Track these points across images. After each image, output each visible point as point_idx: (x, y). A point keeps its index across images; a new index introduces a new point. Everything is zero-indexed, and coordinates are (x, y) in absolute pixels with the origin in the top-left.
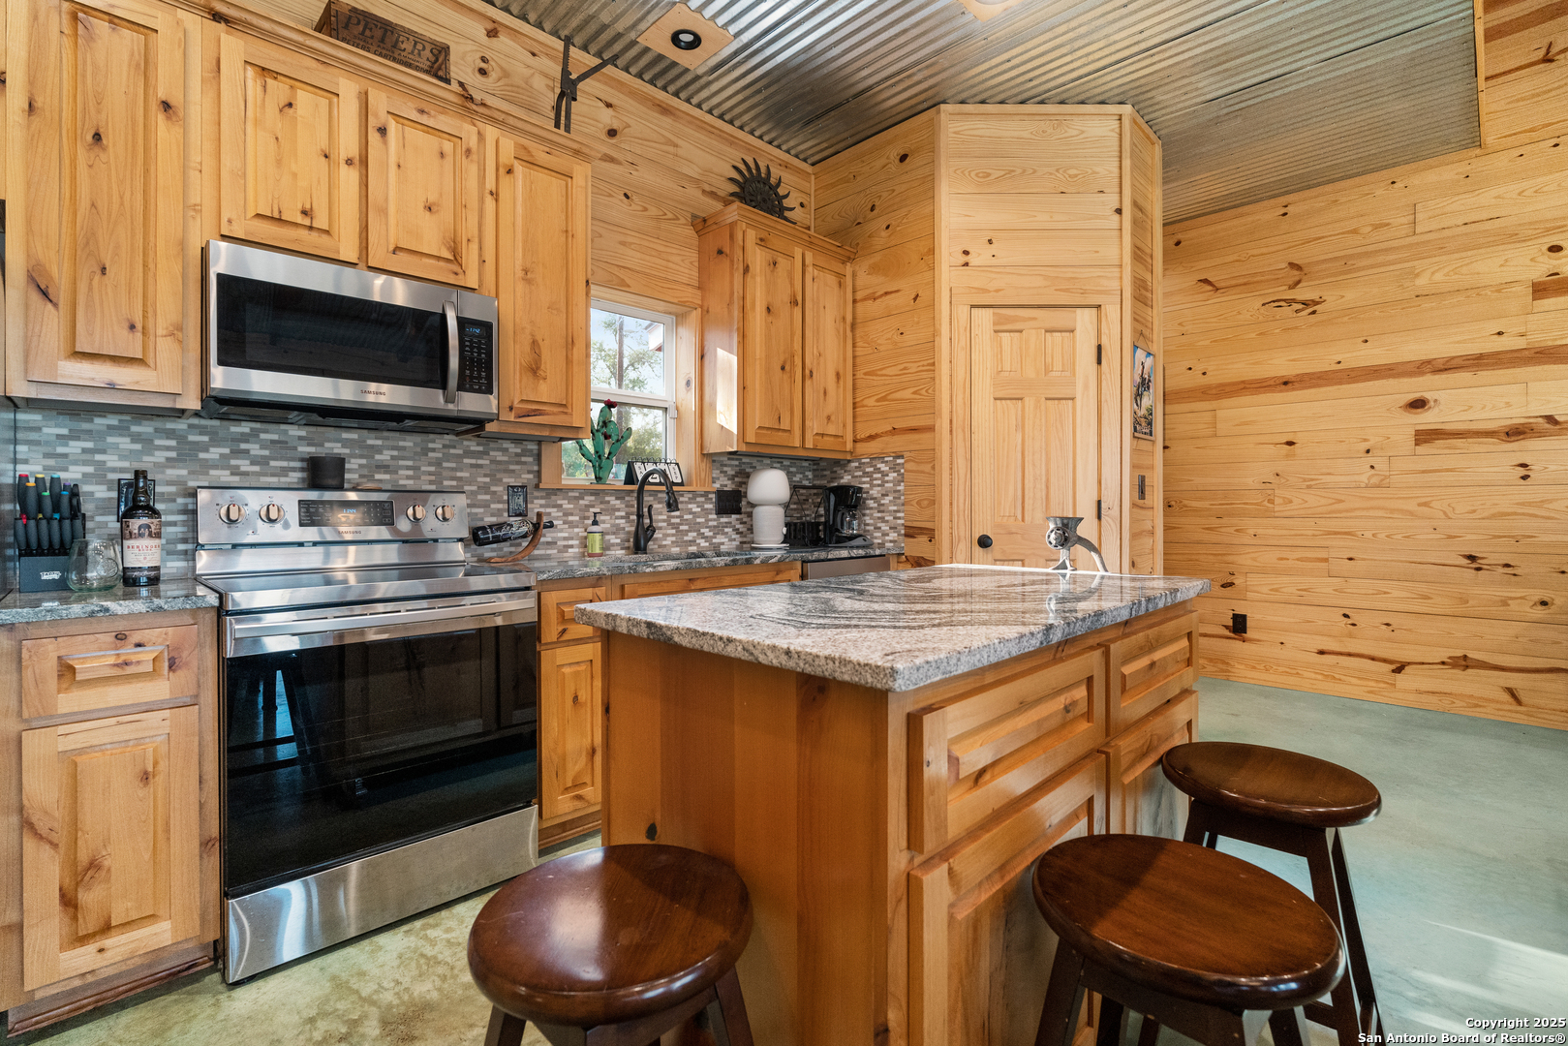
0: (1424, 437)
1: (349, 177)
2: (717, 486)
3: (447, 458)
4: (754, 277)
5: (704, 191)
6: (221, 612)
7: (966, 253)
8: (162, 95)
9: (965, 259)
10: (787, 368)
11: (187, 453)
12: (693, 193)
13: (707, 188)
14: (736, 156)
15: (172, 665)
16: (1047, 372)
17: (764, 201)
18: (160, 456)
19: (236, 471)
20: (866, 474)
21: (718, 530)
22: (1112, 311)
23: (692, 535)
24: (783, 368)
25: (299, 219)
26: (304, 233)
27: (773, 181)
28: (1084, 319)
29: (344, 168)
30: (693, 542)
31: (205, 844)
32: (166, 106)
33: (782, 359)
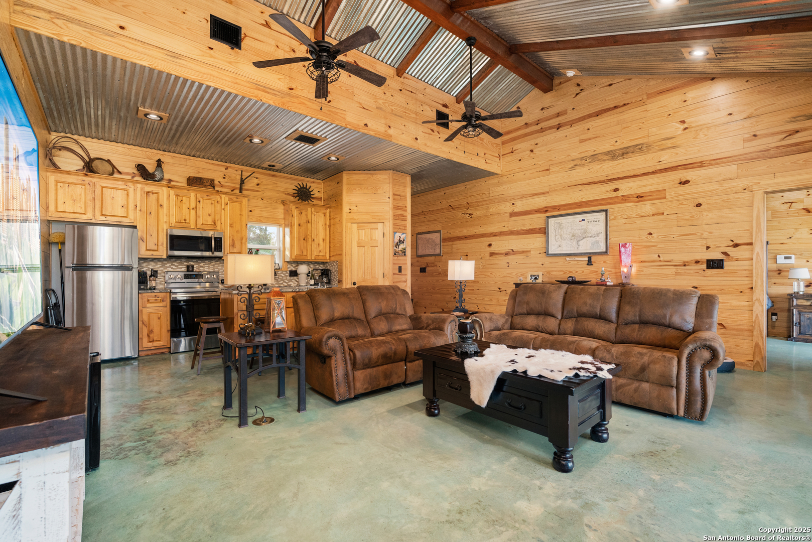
0: (492, 254)
1: (193, 212)
2: (289, 269)
3: (216, 264)
4: (294, 217)
5: (285, 194)
6: (170, 292)
7: (350, 209)
8: (160, 204)
9: (350, 211)
10: (306, 239)
11: (163, 265)
12: (283, 195)
13: (286, 193)
14: (296, 183)
15: (163, 301)
16: (371, 239)
17: (304, 193)
18: (159, 266)
19: (172, 268)
20: (332, 266)
21: (290, 281)
22: (387, 224)
23: (281, 282)
24: (304, 239)
25: (184, 221)
26: (184, 224)
27: (308, 188)
28: (380, 226)
29: (192, 210)
30: (282, 284)
31: (168, 331)
32: (161, 205)
33: (304, 237)
